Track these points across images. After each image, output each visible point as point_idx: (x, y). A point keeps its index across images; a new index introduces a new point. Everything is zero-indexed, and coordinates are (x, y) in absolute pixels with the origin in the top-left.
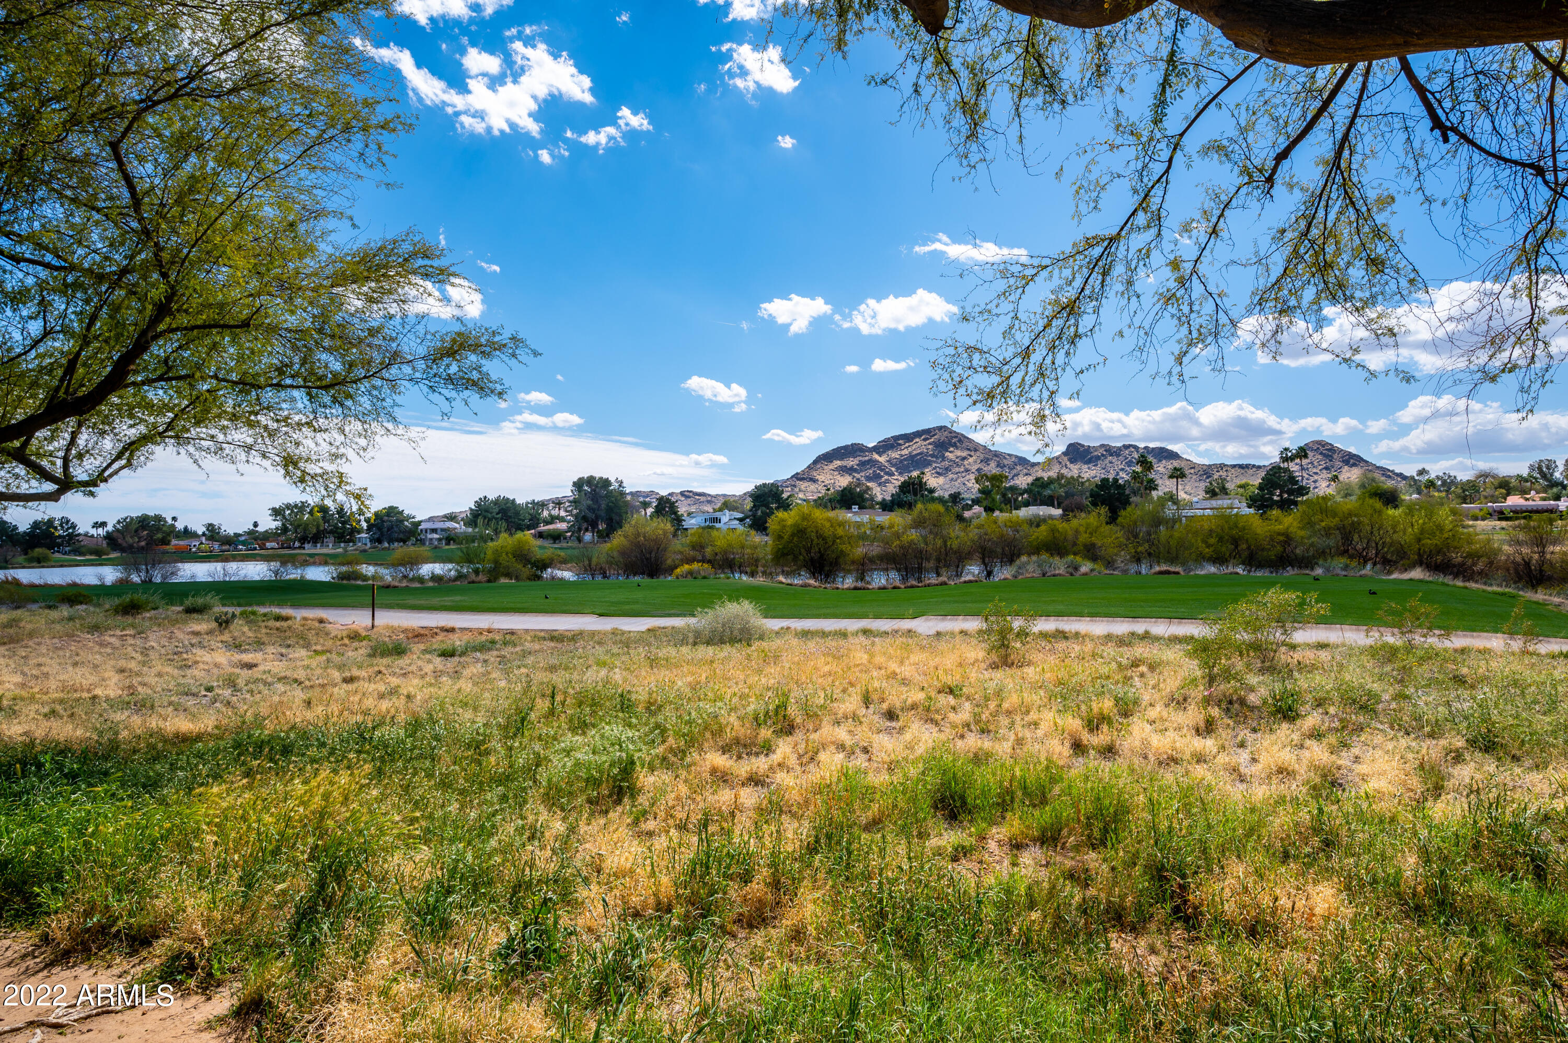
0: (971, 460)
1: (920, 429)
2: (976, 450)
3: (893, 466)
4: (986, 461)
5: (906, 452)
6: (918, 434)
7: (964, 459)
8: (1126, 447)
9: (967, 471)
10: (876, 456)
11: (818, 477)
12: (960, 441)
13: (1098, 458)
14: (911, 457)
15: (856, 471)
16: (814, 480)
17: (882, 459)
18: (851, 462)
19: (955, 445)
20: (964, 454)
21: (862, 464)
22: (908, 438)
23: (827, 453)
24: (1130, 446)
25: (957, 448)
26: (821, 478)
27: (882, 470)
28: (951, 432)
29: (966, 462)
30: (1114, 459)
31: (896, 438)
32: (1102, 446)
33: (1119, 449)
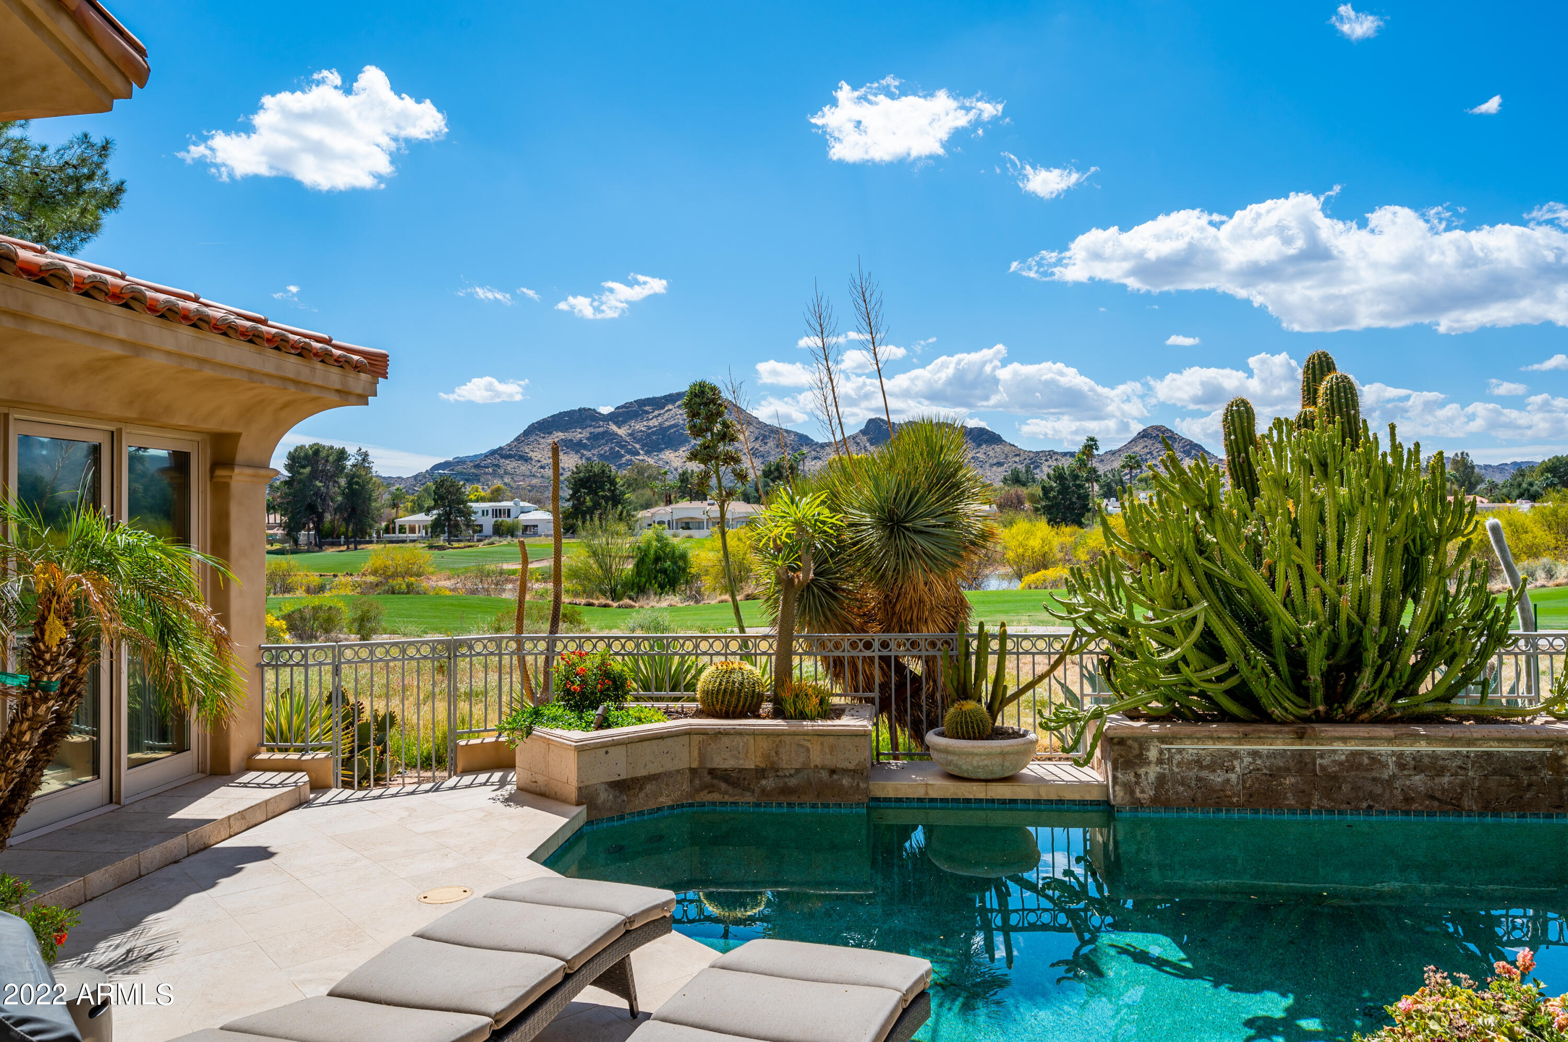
1: (673, 392)
2: (749, 423)
3: (638, 441)
4: (764, 439)
5: (654, 423)
6: (670, 399)
10: (614, 428)
11: (531, 454)
14: (662, 430)
15: (585, 447)
16: (526, 459)
17: (622, 432)
18: (579, 435)
21: (594, 437)
22: (658, 403)
23: (544, 421)
26: (535, 455)
27: (622, 447)
31: (642, 403)
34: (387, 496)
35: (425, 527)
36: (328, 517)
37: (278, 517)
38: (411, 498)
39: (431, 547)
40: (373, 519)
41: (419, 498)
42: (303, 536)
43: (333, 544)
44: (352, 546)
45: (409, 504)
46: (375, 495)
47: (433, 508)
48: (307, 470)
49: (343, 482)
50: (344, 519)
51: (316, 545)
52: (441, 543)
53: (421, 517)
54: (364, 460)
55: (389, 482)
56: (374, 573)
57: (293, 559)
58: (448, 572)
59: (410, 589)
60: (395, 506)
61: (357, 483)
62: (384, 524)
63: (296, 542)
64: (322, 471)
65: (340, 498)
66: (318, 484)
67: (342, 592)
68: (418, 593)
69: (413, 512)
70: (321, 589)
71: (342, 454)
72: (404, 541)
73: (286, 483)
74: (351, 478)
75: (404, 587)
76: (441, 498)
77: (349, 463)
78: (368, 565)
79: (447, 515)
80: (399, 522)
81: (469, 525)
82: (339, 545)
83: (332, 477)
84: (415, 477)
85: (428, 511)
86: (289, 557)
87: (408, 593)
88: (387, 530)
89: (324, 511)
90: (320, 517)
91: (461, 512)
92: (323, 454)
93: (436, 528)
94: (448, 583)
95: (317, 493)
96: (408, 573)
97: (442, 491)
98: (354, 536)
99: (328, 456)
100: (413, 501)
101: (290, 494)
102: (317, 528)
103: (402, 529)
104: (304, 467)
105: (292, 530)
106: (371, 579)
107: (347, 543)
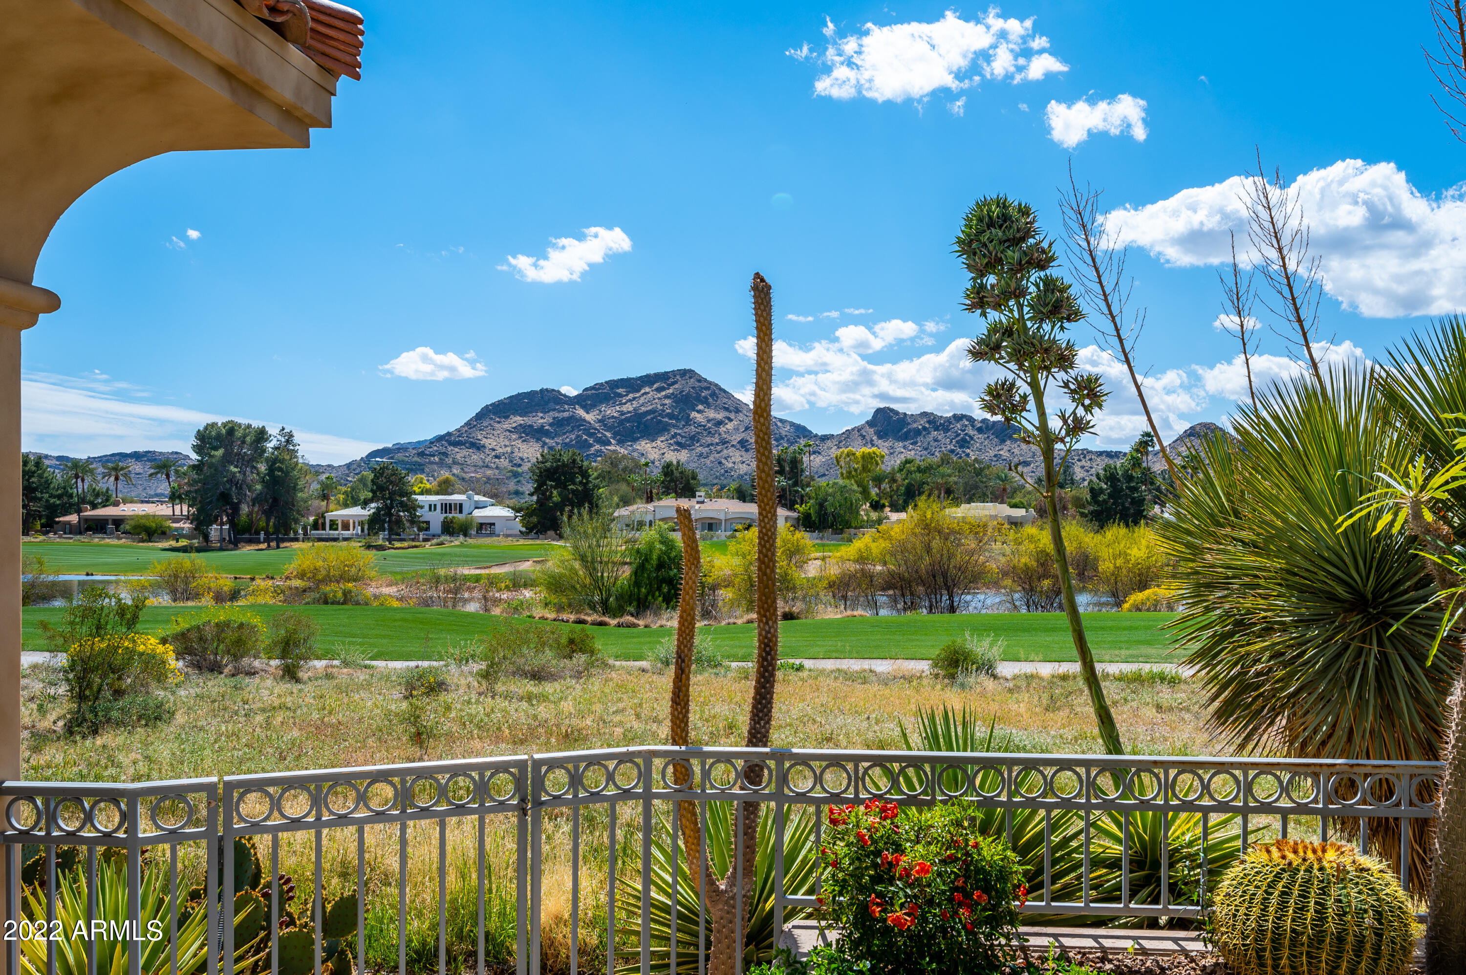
0: (730, 426)
1: (652, 372)
2: (737, 411)
3: (609, 428)
5: (628, 408)
6: (648, 380)
7: (719, 423)
8: (958, 418)
9: (724, 442)
10: (581, 412)
11: (484, 441)
12: (713, 395)
13: (918, 432)
14: (637, 416)
15: (547, 434)
16: (477, 447)
17: (590, 417)
18: (541, 420)
19: (705, 402)
20: (720, 416)
21: (558, 423)
22: (633, 385)
23: (501, 402)
24: (963, 417)
25: (709, 406)
26: (489, 443)
27: (591, 435)
28: (700, 380)
29: (722, 429)
30: (940, 435)
31: (614, 384)
32: (924, 414)
33: (948, 420)
34: (315, 486)
35: (361, 524)
36: (245, 509)
37: (185, 508)
38: (344, 489)
39: (369, 547)
40: (298, 512)
41: (353, 489)
42: (214, 531)
43: (250, 541)
44: (273, 544)
45: (342, 497)
46: (301, 483)
47: (371, 500)
48: (220, 452)
49: (263, 467)
50: (264, 512)
51: (230, 541)
52: (380, 542)
53: (357, 511)
54: (288, 441)
55: (317, 470)
56: (302, 576)
57: (200, 558)
58: (390, 577)
59: (347, 598)
60: (325, 497)
61: (280, 469)
62: (312, 519)
63: (206, 537)
64: (238, 454)
65: (259, 487)
66: (233, 469)
67: (261, 600)
68: (358, 603)
69: (346, 506)
70: (234, 595)
71: (261, 435)
72: (335, 540)
73: (194, 467)
74: (273, 463)
75: (340, 595)
76: (381, 488)
77: (270, 445)
78: (292, 567)
79: (388, 509)
80: (329, 516)
81: (414, 521)
82: (258, 542)
83: (249, 462)
84: (349, 466)
85: (365, 504)
86: (194, 555)
87: (344, 603)
88: (315, 526)
89: (240, 502)
90: (236, 509)
91: (404, 507)
92: (239, 434)
93: (374, 524)
94: (392, 590)
95: (232, 480)
96: (343, 577)
97: (382, 480)
98: (277, 531)
99: (245, 436)
100: (345, 493)
101: (200, 481)
102: (231, 522)
103: (333, 525)
104: (216, 449)
105: (201, 523)
106: (297, 583)
107: (267, 540)
